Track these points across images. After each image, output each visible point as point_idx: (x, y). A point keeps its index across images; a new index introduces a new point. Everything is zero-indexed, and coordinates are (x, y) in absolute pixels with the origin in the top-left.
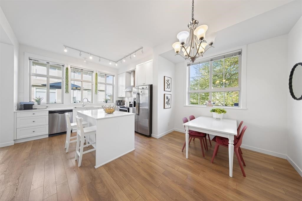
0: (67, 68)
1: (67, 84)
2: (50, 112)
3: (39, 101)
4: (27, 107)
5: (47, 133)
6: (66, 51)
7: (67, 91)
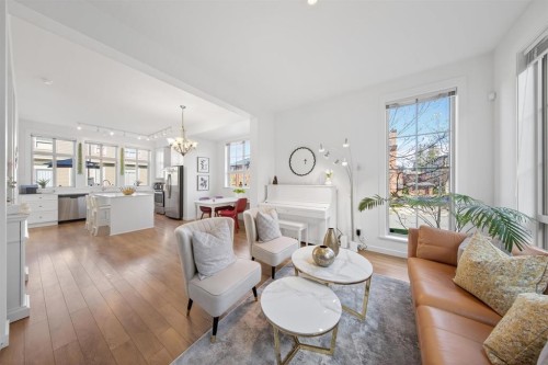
0: (80, 145)
1: (80, 164)
2: (60, 196)
3: (43, 184)
4: (30, 191)
5: (56, 219)
6: (79, 128)
7: (80, 172)
